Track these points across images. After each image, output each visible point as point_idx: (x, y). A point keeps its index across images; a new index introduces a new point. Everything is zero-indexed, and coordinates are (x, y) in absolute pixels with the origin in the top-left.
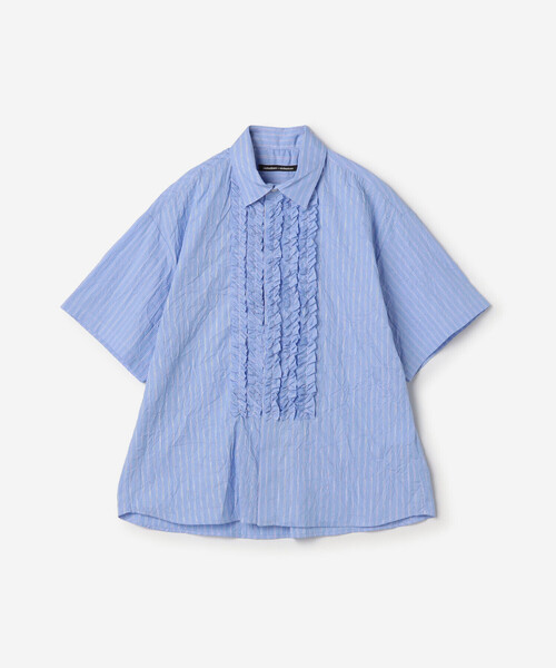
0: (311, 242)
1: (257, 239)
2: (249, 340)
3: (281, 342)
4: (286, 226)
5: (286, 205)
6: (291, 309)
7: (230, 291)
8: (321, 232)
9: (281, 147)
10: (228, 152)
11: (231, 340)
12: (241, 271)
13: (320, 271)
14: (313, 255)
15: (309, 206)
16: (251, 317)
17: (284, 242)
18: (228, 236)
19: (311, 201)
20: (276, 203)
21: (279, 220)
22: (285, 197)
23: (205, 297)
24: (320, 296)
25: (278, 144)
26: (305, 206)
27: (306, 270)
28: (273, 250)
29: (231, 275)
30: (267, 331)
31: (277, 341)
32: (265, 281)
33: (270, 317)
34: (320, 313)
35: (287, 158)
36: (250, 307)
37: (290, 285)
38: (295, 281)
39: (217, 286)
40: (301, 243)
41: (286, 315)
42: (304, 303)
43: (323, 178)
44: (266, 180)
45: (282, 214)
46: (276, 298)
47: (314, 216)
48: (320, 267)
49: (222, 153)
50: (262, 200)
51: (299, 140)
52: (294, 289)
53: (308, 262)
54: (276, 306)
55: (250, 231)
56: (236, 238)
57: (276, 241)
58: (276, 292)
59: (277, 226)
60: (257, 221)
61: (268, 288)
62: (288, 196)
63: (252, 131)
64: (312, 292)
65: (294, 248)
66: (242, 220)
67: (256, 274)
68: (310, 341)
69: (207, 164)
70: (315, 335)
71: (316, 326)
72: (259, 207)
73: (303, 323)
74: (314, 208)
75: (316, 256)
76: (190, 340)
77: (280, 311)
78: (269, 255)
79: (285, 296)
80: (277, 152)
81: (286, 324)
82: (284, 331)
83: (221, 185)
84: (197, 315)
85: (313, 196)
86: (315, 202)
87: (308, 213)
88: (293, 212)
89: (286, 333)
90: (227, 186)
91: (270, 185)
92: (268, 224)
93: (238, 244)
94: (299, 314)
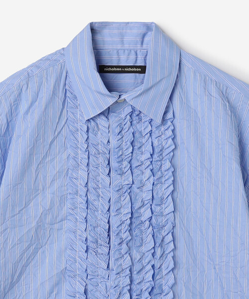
0: (167, 165)
1: (102, 160)
2: (90, 288)
3: (130, 291)
4: (137, 145)
5: (135, 118)
6: (144, 249)
7: (67, 225)
8: (178, 152)
9: (126, 46)
10: (62, 52)
11: (66, 287)
12: (81, 201)
13: (178, 201)
14: (170, 181)
15: (164, 120)
16: (92, 258)
17: (135, 164)
18: (65, 156)
19: (165, 113)
20: (123, 116)
21: (128, 137)
22: (134, 110)
23: (33, 232)
24: (178, 231)
25: (122, 42)
26: (158, 120)
27: (162, 199)
28: (122, 174)
29: (68, 205)
30: (113, 277)
31: (126, 290)
32: (112, 214)
33: (117, 260)
34: (178, 253)
35: (133, 57)
36: (91, 245)
37: (143, 219)
38: (148, 214)
39: (49, 219)
40: (156, 166)
41: (136, 256)
42: (159, 241)
43: (179, 86)
44: (110, 87)
45: (132, 130)
46: (125, 235)
47: (169, 133)
48: (178, 196)
49: (56, 53)
50: (106, 113)
51: (146, 39)
52: (147, 222)
53: (164, 190)
54: (124, 246)
55: (93, 151)
56: (75, 158)
57: (125, 163)
58: (125, 227)
59: (126, 145)
60: (100, 138)
61: (115, 222)
62: (138, 108)
63: (94, 30)
64: (169, 227)
65: (148, 173)
66: (81, 137)
67: (101, 205)
68: (166, 288)
69: (36, 65)
70: (171, 282)
71: (173, 270)
72: (102, 121)
73: (157, 266)
74: (169, 123)
75: (174, 181)
76: (12, 285)
77: (129, 252)
78: (117, 180)
79: (136, 232)
80: (121, 52)
81: (137, 268)
82: (135, 276)
83: (54, 93)
84: (22, 255)
85: (167, 108)
86: (170, 115)
87: (163, 129)
88: (143, 127)
89: (137, 278)
90: (61, 94)
91: (116, 94)
92: (114, 143)
93: (77, 166)
94: (153, 255)
